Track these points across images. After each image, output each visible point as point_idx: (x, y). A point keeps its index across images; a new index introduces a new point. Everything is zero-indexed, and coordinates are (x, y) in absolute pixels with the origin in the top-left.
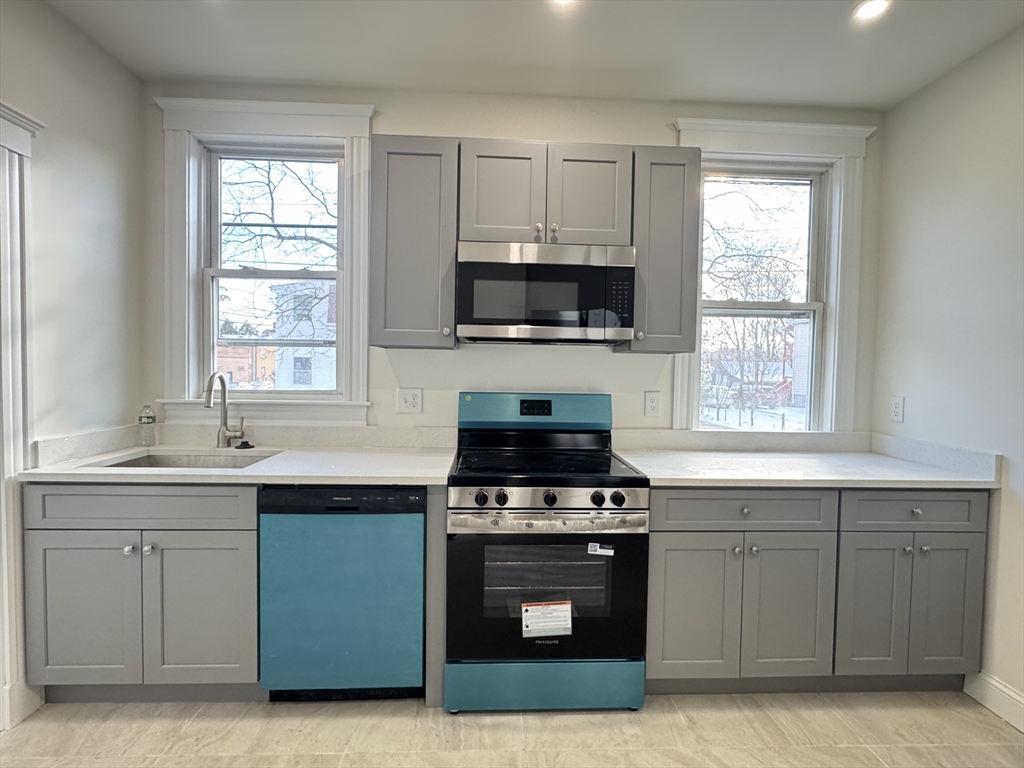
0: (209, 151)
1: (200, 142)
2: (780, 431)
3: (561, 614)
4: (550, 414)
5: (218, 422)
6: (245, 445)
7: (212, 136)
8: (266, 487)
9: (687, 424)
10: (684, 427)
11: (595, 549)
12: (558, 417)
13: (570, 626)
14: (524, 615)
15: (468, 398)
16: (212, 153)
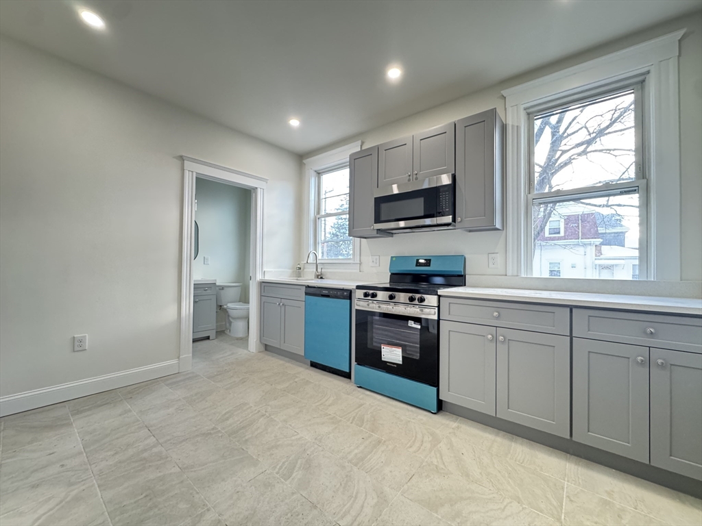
0: (319, 173)
1: (316, 171)
2: (597, 278)
3: (398, 353)
4: (429, 266)
5: (315, 270)
6: (322, 278)
7: (318, 168)
8: (308, 287)
9: (518, 272)
10: (516, 274)
11: (411, 324)
12: (433, 267)
13: (401, 359)
14: (382, 350)
15: (394, 259)
16: (319, 174)
